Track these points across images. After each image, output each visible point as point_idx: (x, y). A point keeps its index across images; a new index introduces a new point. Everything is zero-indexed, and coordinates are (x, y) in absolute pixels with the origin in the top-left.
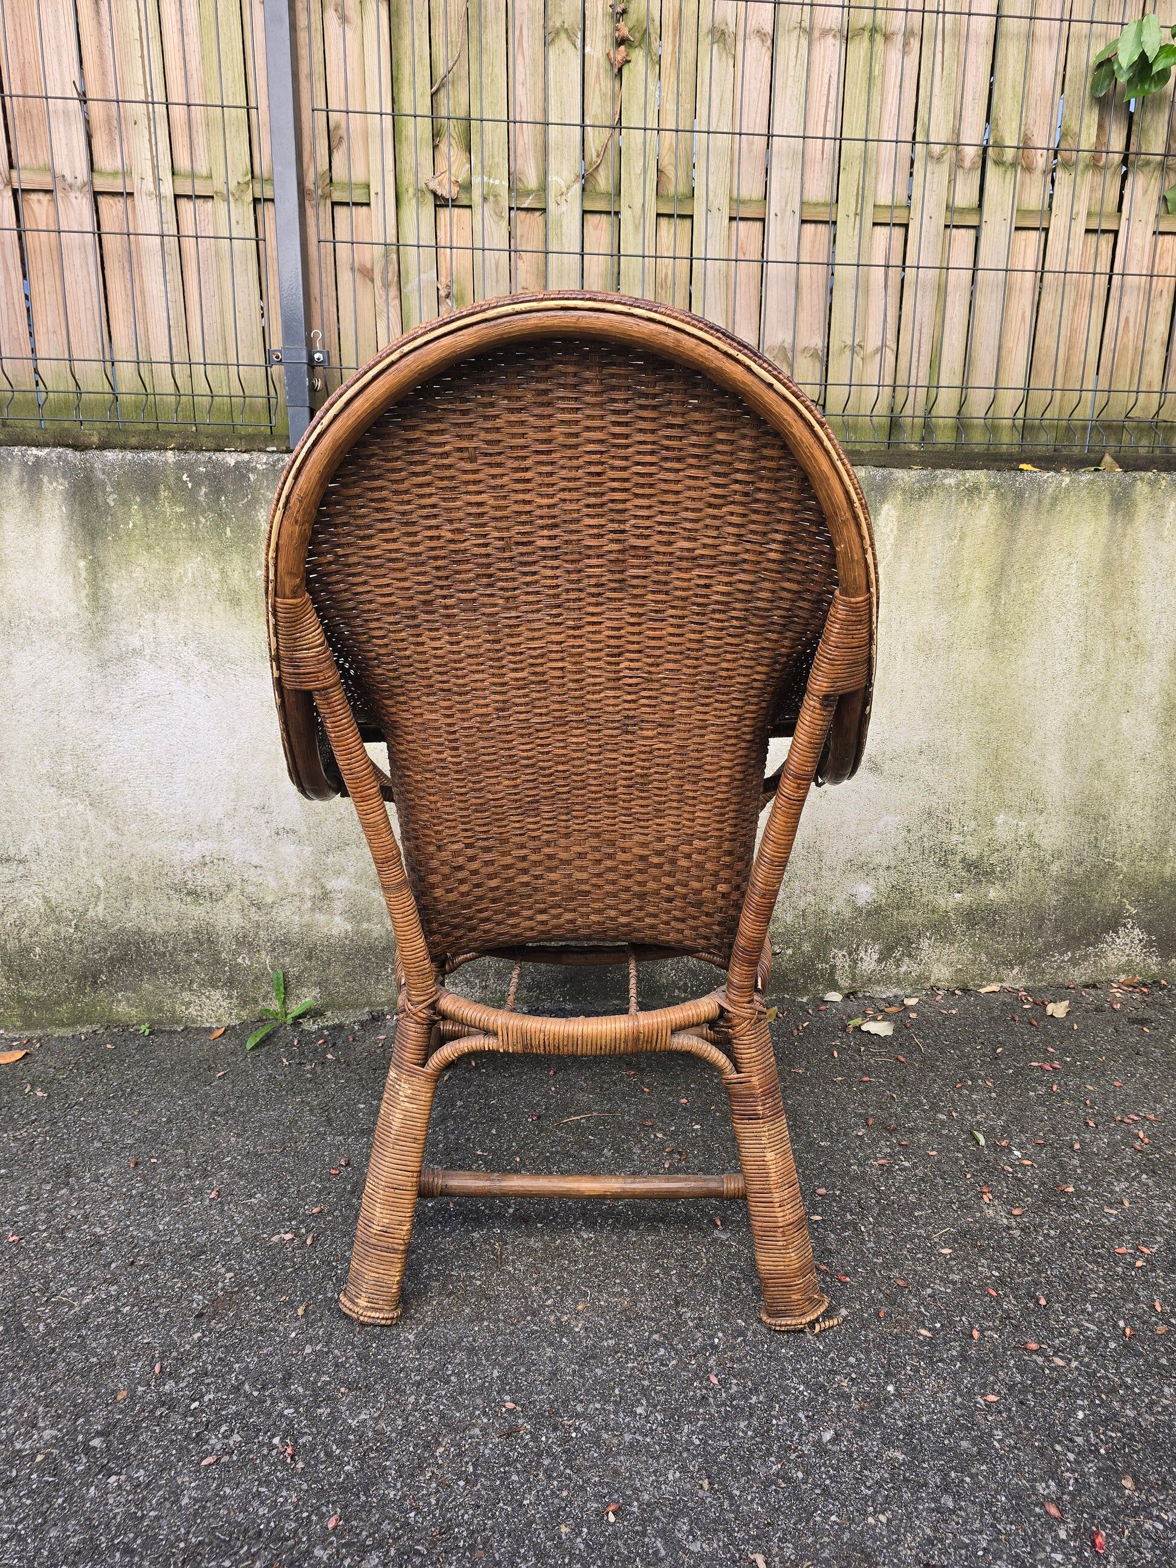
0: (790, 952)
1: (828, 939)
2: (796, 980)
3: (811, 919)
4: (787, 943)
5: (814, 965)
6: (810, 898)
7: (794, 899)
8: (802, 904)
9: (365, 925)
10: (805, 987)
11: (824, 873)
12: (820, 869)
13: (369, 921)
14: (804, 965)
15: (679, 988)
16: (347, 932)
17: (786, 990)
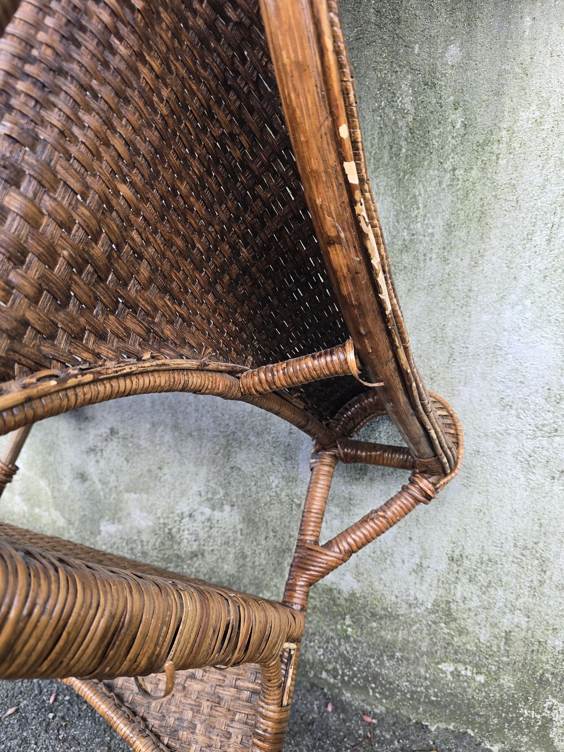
0: (481, 678)
1: (542, 682)
2: (487, 717)
3: (519, 647)
4: (477, 666)
5: (516, 707)
6: (520, 619)
7: (494, 612)
8: (506, 623)
9: (37, 510)
10: (500, 730)
11: (546, 590)
12: (541, 583)
13: (40, 506)
14: (502, 703)
15: (327, 671)
16: (24, 513)
17: (471, 723)
